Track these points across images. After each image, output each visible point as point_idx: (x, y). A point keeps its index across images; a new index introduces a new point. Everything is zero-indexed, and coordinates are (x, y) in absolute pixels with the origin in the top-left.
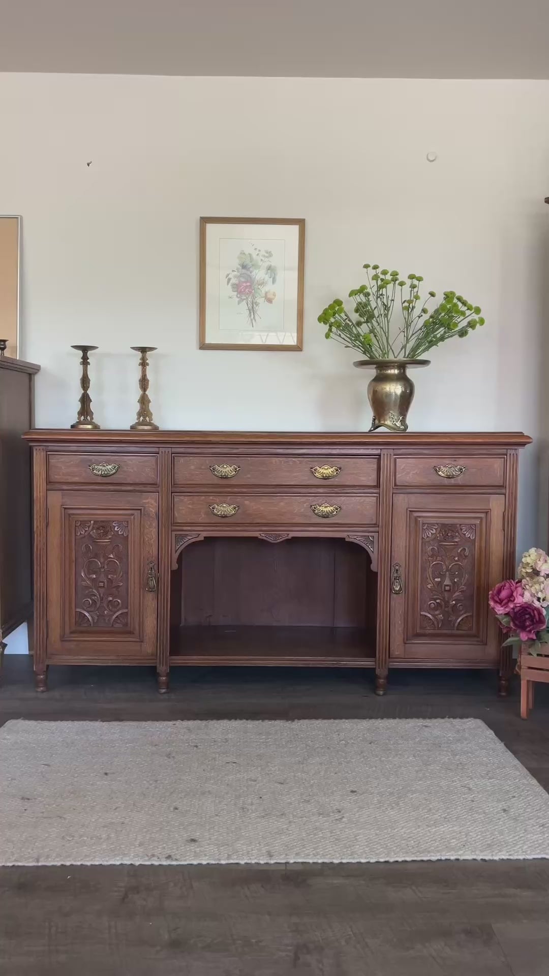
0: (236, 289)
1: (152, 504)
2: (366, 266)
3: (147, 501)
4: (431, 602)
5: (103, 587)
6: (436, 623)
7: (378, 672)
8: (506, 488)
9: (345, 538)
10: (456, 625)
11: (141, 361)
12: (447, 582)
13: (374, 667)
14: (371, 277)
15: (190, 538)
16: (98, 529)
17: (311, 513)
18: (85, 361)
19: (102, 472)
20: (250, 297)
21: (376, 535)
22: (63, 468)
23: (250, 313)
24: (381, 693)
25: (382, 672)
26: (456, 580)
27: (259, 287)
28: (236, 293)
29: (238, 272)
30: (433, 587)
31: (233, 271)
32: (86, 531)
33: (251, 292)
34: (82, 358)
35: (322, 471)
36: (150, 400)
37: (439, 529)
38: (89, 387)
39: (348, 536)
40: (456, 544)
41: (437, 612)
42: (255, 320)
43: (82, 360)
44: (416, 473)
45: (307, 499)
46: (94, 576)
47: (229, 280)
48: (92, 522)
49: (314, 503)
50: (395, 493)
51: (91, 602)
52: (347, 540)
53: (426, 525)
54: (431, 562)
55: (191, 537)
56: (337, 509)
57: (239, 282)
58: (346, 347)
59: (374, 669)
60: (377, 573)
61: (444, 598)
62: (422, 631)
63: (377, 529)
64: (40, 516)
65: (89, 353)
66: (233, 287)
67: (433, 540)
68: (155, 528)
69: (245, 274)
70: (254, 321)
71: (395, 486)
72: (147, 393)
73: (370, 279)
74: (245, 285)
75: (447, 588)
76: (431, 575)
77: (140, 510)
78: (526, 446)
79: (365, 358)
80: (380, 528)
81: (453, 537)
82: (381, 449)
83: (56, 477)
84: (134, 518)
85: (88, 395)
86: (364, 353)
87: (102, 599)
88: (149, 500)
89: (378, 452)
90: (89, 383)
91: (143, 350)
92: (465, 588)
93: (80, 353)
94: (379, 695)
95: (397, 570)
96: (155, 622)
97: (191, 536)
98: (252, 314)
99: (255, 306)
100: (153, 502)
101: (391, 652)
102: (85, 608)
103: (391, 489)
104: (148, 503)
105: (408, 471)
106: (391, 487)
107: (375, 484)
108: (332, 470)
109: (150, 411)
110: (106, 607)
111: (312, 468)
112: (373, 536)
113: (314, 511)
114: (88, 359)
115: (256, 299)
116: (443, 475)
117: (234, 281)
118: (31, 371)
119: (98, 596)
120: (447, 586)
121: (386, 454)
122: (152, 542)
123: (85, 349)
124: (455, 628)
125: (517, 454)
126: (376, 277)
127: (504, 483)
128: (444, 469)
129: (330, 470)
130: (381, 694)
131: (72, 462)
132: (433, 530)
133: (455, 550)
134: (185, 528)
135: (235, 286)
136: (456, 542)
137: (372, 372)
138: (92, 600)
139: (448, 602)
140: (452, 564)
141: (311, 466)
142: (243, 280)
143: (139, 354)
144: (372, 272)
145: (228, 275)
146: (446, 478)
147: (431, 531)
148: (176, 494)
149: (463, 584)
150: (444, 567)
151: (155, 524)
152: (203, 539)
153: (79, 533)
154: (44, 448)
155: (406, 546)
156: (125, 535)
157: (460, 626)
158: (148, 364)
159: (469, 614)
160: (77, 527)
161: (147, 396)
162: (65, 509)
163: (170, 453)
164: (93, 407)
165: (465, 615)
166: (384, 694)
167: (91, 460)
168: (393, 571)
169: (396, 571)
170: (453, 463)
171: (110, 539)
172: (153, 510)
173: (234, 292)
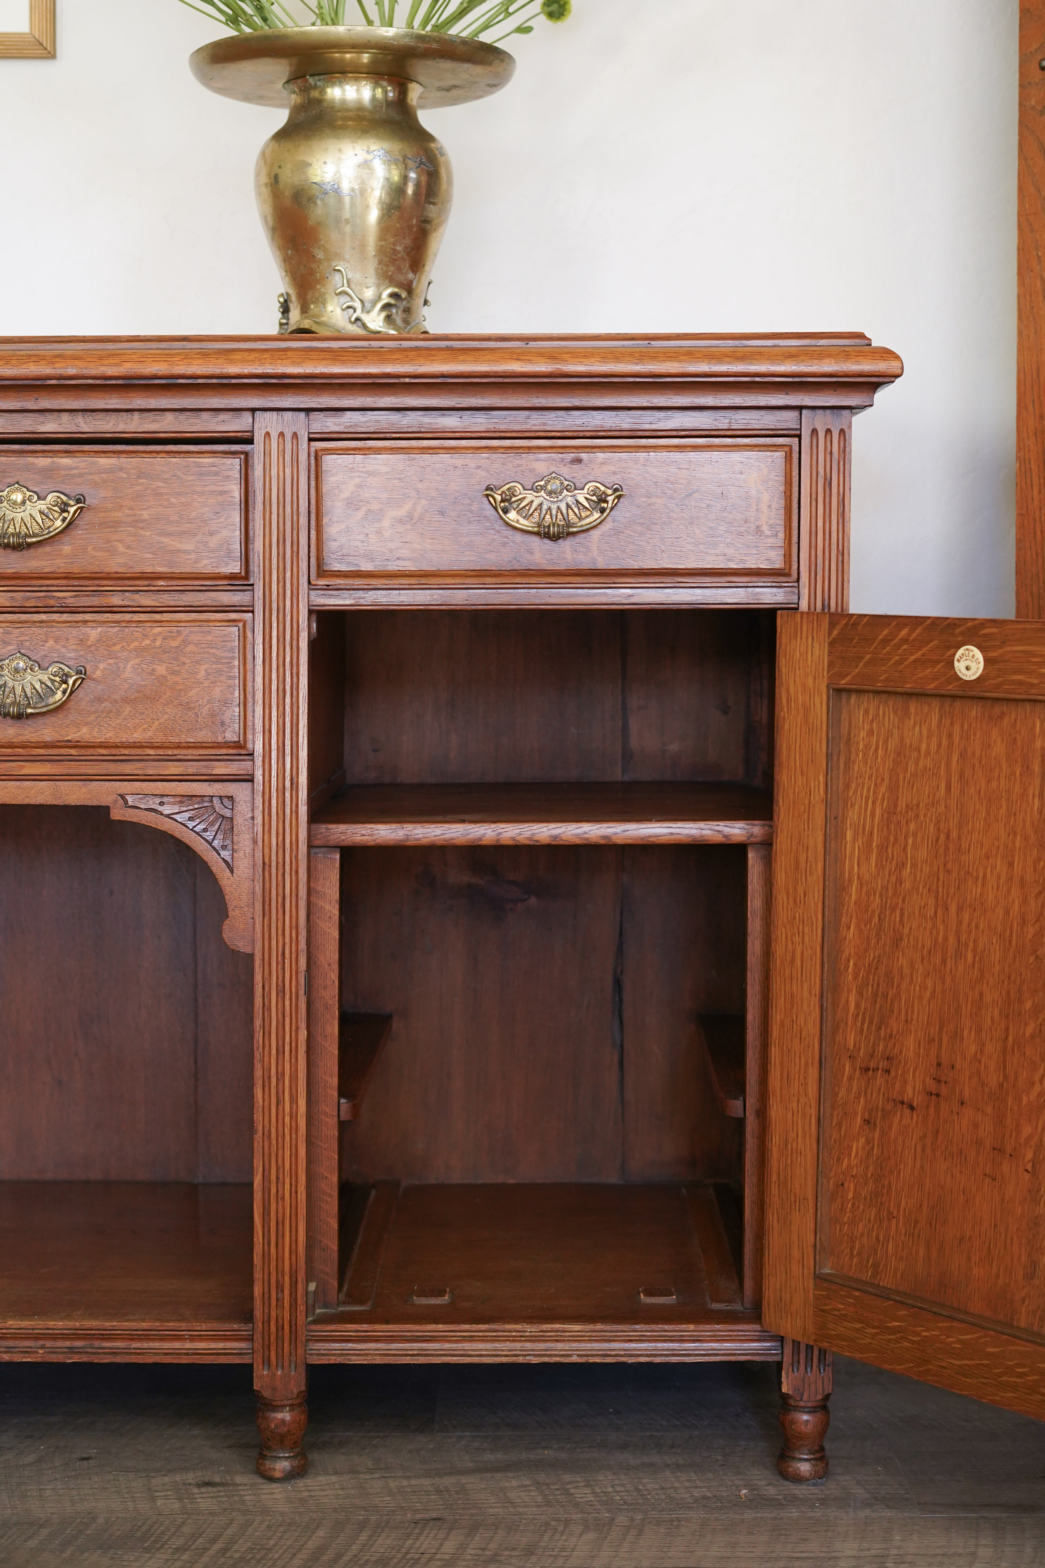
7: (261, 1379)
8: (798, 579)
9: (107, 809)
13: (248, 1359)
21: (241, 791)
24: (282, 1466)
25: (278, 1381)
39: (122, 797)
44: (410, 516)
50: (321, 607)
52: (117, 814)
56: (65, 680)
59: (247, 1370)
60: (251, 956)
63: (242, 767)
71: (317, 573)
78: (881, 396)
80: (258, 763)
82: (253, 410)
94: (272, 1477)
103: (303, 587)
105: (375, 506)
106: (304, 581)
107: (233, 567)
108: (42, 505)
112: (231, 798)
116: (524, 523)
121: (274, 434)
125: (842, 431)
127: (787, 557)
128: (530, 497)
129: (35, 508)
130: (281, 1474)
146: (536, 540)
166: (295, 1474)
170: (565, 471)
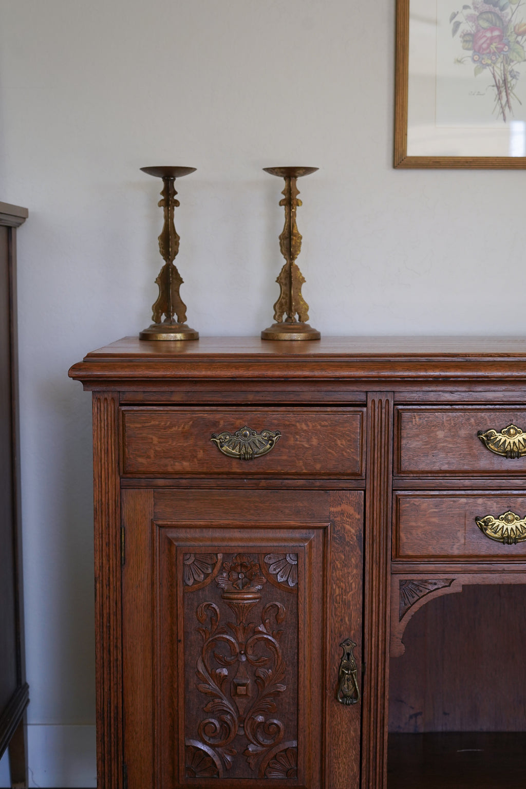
0: (470, 45)
1: (349, 516)
3: (339, 509)
5: (246, 695)
11: (283, 197)
15: (431, 588)
16: (233, 569)
18: (169, 200)
19: (240, 450)
20: (500, 60)
22: (155, 440)
23: (500, 93)
27: (519, 38)
28: (470, 53)
29: (476, 8)
31: (465, 7)
32: (206, 575)
33: (500, 50)
34: (163, 193)
36: (303, 279)
38: (176, 253)
42: (510, 107)
43: (162, 198)
46: (225, 672)
47: (457, 25)
48: (220, 556)
51: (218, 726)
55: (436, 587)
57: (478, 31)
64: (108, 544)
65: (180, 183)
66: (465, 41)
68: (356, 567)
69: (490, 12)
70: (507, 110)
72: (296, 262)
74: (489, 35)
77: (325, 528)
83: (140, 460)
84: (310, 545)
85: (175, 270)
87: (242, 720)
88: (345, 507)
90: (177, 244)
91: (290, 173)
93: (159, 183)
96: (356, 768)
97: (435, 584)
98: (504, 94)
99: (509, 78)
100: (351, 510)
102: (206, 739)
104: (342, 513)
109: (302, 300)
110: (251, 737)
114: (175, 193)
115: (512, 64)
117: (467, 27)
118: (11, 221)
119: (234, 715)
122: (349, 597)
123: (168, 174)
131: (174, 429)
134: (422, 567)
135: (467, 38)
138: (222, 722)
142: (485, 25)
143: (281, 182)
145: (454, 15)
148: (403, 493)
151: (355, 560)
152: (460, 589)
153: (192, 581)
154: (116, 395)
156: (291, 584)
158: (298, 203)
160: (187, 569)
161: (297, 268)
162: (161, 527)
163: (392, 403)
164: (185, 293)
167: (215, 424)
171: (259, 591)
172: (352, 530)
173: (468, 49)
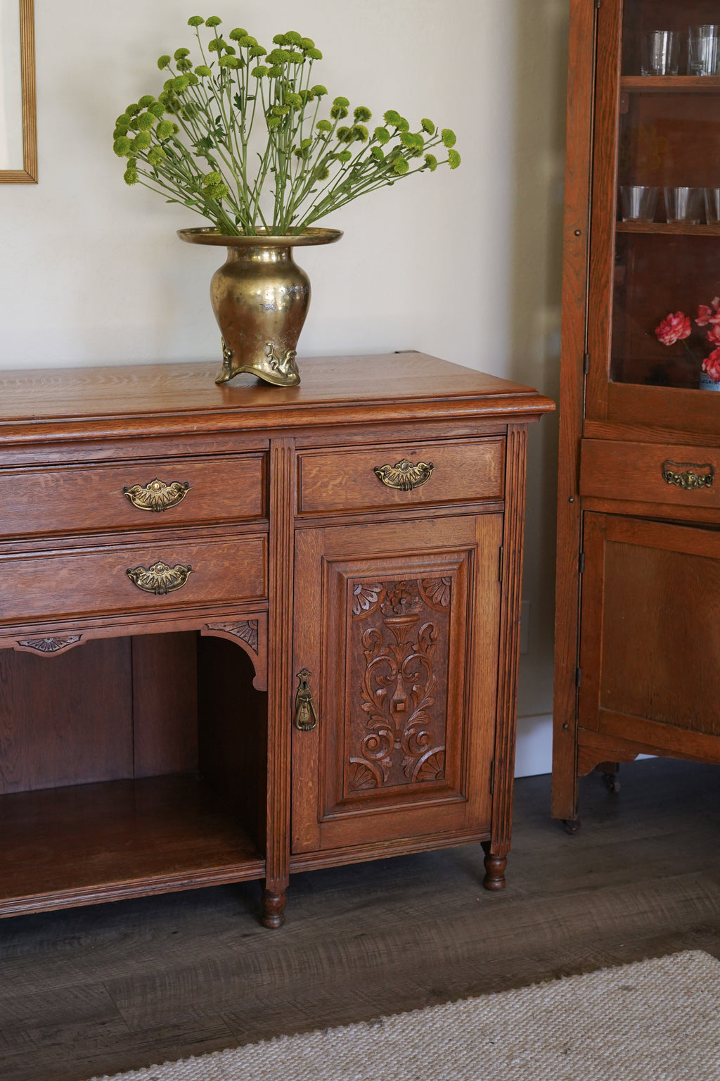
2: (195, 22)
4: (371, 736)
6: (378, 774)
7: (269, 885)
8: (504, 500)
9: (199, 632)
10: (415, 773)
12: (399, 694)
13: (263, 877)
14: (207, 46)
17: (128, 585)
21: (262, 617)
24: (276, 922)
25: (277, 884)
26: (414, 689)
30: (373, 708)
35: (147, 492)
37: (384, 593)
39: (207, 625)
40: (415, 618)
41: (380, 755)
44: (341, 483)
45: (119, 557)
49: (135, 565)
50: (300, 528)
52: (204, 633)
53: (360, 587)
54: (369, 659)
56: (183, 572)
58: (169, 201)
59: (263, 881)
60: (266, 693)
61: (393, 724)
62: (353, 795)
63: (263, 606)
67: (372, 615)
71: (298, 513)
73: (206, 49)
75: (400, 706)
76: (369, 684)
79: (205, 223)
80: (271, 603)
81: (409, 605)
82: (270, 440)
86: (205, 213)
89: (266, 444)
92: (431, 701)
94: (273, 928)
95: (305, 683)
101: (295, 842)
103: (292, 520)
105: (325, 480)
106: (293, 516)
107: (259, 511)
108: (169, 489)
111: (125, 490)
112: (258, 621)
113: (134, 582)
116: (391, 483)
120: (401, 701)
121: (280, 449)
124: (414, 779)
125: (525, 433)
126: (217, 45)
127: (500, 490)
128: (394, 471)
129: (166, 491)
130: (277, 926)
132: (372, 596)
133: (413, 630)
136: (416, 615)
137: (220, 255)
139: (401, 732)
140: (410, 658)
141: (124, 485)
144: (208, 34)
146: (396, 491)
147: (370, 598)
149: (428, 693)
150: (394, 666)
155: (321, 634)
157: (421, 773)
159: (437, 750)
165: (430, 753)
166: (282, 924)
168: (296, 685)
169: (302, 685)
170: (409, 458)
